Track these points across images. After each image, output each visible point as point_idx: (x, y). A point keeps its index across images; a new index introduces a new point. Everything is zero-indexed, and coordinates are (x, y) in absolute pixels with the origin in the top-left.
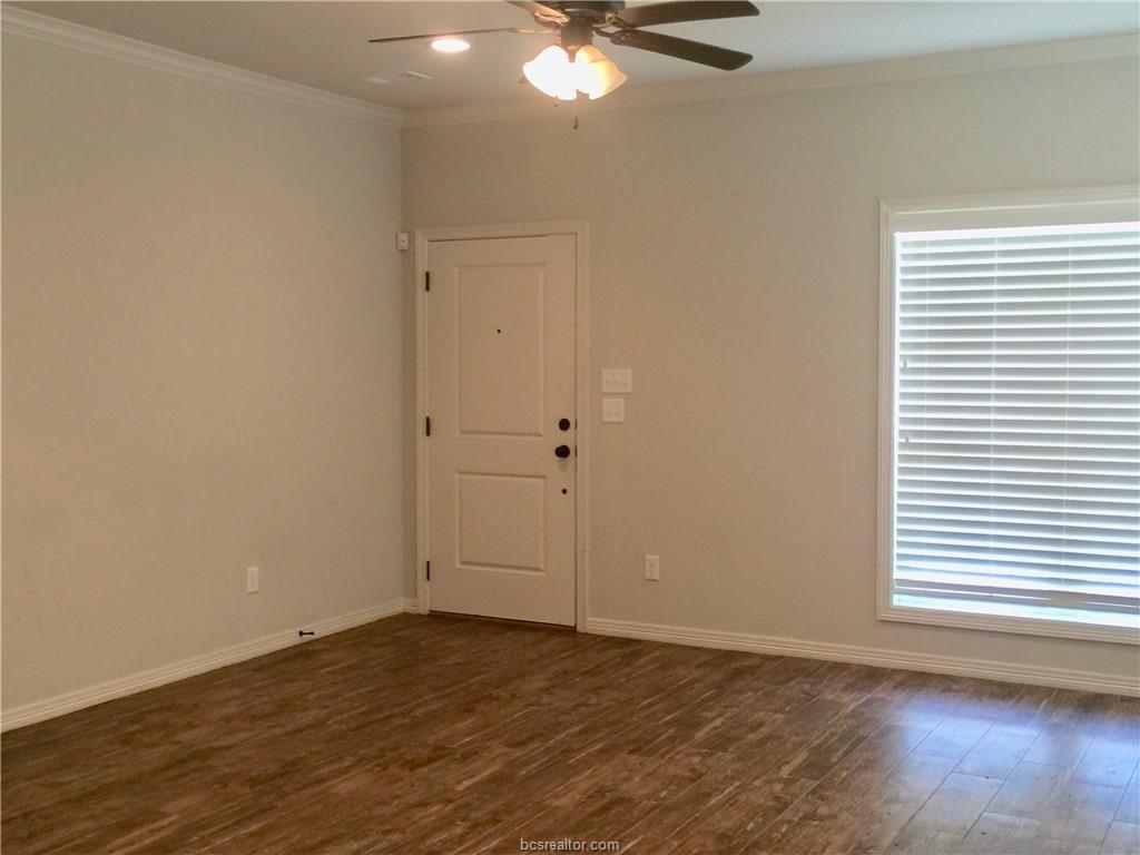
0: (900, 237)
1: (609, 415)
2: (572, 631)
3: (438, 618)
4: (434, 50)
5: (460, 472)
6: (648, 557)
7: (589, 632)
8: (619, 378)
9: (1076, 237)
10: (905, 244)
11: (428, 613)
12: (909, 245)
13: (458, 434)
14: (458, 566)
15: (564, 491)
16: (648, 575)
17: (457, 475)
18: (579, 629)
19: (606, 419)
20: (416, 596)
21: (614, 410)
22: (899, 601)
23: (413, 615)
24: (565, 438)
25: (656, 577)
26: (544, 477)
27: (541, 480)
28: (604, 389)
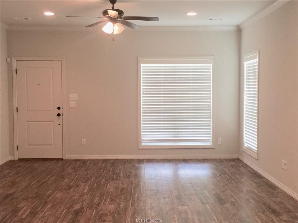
0: (142, 65)
1: (71, 105)
2: (62, 159)
3: (21, 160)
4: (45, 14)
5: (27, 122)
6: (83, 139)
7: (67, 159)
8: (74, 96)
9: (178, 67)
10: (143, 67)
11: (18, 159)
12: (144, 67)
13: (26, 111)
14: (27, 146)
15: (59, 125)
16: (83, 144)
17: (26, 122)
18: (64, 159)
19: (71, 106)
20: (14, 155)
21: (73, 104)
22: (143, 144)
23: (13, 160)
24: (59, 112)
25: (85, 144)
26: (53, 122)
27: (52, 123)
28: (70, 99)
